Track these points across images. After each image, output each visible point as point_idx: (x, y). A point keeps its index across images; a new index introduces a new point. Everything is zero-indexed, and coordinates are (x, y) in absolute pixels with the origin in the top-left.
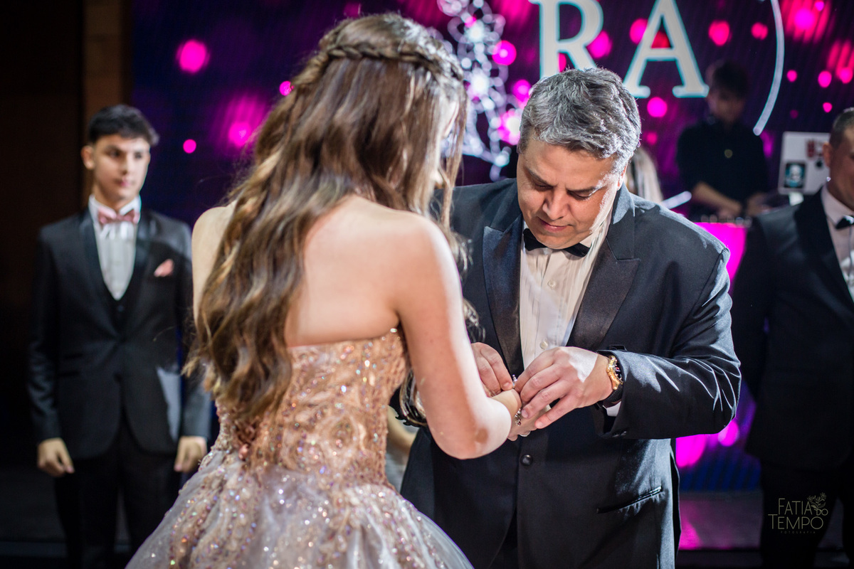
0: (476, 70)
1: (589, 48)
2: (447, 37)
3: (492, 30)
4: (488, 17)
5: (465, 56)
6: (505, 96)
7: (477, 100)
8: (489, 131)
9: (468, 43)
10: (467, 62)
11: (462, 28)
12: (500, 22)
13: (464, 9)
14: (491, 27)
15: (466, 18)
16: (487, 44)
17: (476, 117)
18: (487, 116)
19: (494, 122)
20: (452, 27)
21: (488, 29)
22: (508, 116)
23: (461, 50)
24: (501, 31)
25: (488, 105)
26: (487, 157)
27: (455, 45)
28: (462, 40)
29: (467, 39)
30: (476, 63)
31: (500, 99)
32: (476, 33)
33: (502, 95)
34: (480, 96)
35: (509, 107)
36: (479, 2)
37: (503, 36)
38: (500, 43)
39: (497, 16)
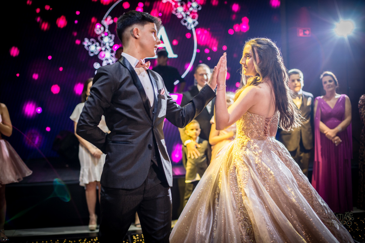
0: (106, 51)
2: (98, 41)
3: (111, 39)
4: (110, 35)
5: (103, 47)
7: (107, 60)
10: (103, 49)
11: (102, 38)
12: (113, 36)
13: (102, 32)
14: (111, 38)
15: (103, 35)
16: (109, 43)
20: (99, 38)
23: (102, 45)
24: (114, 39)
27: (100, 44)
28: (102, 42)
29: (104, 42)
30: (106, 49)
32: (106, 40)
36: (107, 30)
37: (114, 41)
38: (113, 43)
39: (112, 34)
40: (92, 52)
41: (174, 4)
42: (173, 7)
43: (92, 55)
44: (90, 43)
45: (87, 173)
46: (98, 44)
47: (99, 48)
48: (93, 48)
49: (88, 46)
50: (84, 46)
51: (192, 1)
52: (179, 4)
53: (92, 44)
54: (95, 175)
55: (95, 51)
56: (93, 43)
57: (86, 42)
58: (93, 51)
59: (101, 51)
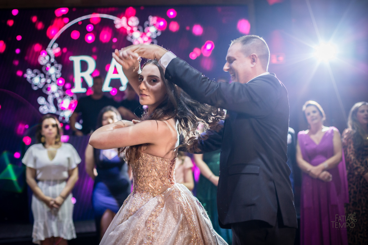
0: (52, 83)
1: (92, 75)
2: (42, 72)
3: (58, 69)
4: (56, 65)
5: (49, 79)
6: (63, 92)
7: (53, 94)
8: (58, 104)
9: (49, 74)
10: (49, 81)
11: (47, 69)
12: (60, 67)
13: (47, 63)
14: (57, 68)
15: (49, 65)
16: (56, 74)
17: (53, 100)
18: (57, 99)
19: (59, 101)
20: (44, 69)
21: (56, 69)
22: (64, 99)
23: (47, 76)
24: (61, 70)
25: (57, 95)
26: (58, 113)
27: (45, 75)
28: (47, 74)
29: (49, 73)
30: (52, 81)
31: (61, 93)
32: (52, 71)
33: (62, 91)
34: (54, 92)
35: (64, 96)
36: (53, 60)
37: (62, 72)
38: (61, 74)
39: (59, 64)
40: (36, 86)
41: (129, 29)
42: (128, 32)
43: (35, 88)
44: (33, 75)
45: (42, 227)
46: (42, 75)
47: (43, 80)
48: (36, 80)
49: (32, 78)
50: (26, 78)
51: (150, 26)
52: (135, 29)
53: (35, 75)
54: (51, 229)
55: (40, 84)
56: (37, 74)
57: (29, 74)
58: (36, 84)
59: (46, 83)
